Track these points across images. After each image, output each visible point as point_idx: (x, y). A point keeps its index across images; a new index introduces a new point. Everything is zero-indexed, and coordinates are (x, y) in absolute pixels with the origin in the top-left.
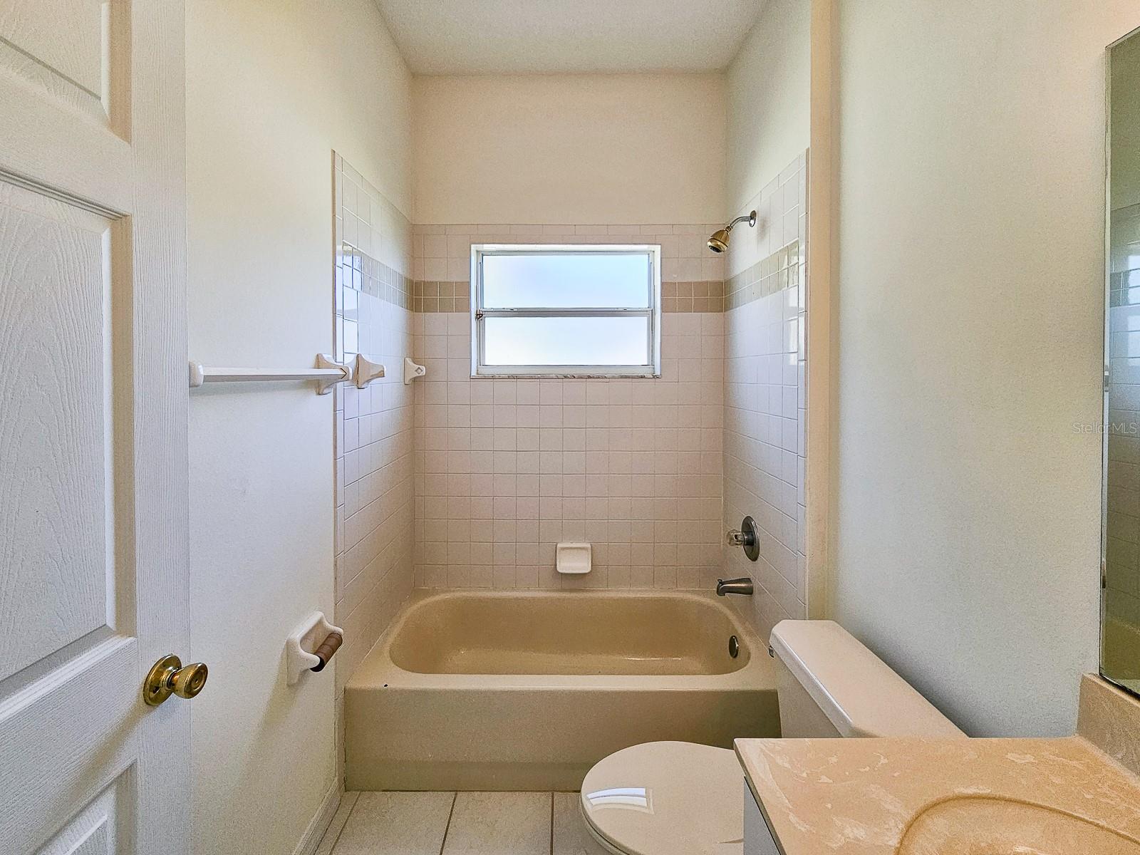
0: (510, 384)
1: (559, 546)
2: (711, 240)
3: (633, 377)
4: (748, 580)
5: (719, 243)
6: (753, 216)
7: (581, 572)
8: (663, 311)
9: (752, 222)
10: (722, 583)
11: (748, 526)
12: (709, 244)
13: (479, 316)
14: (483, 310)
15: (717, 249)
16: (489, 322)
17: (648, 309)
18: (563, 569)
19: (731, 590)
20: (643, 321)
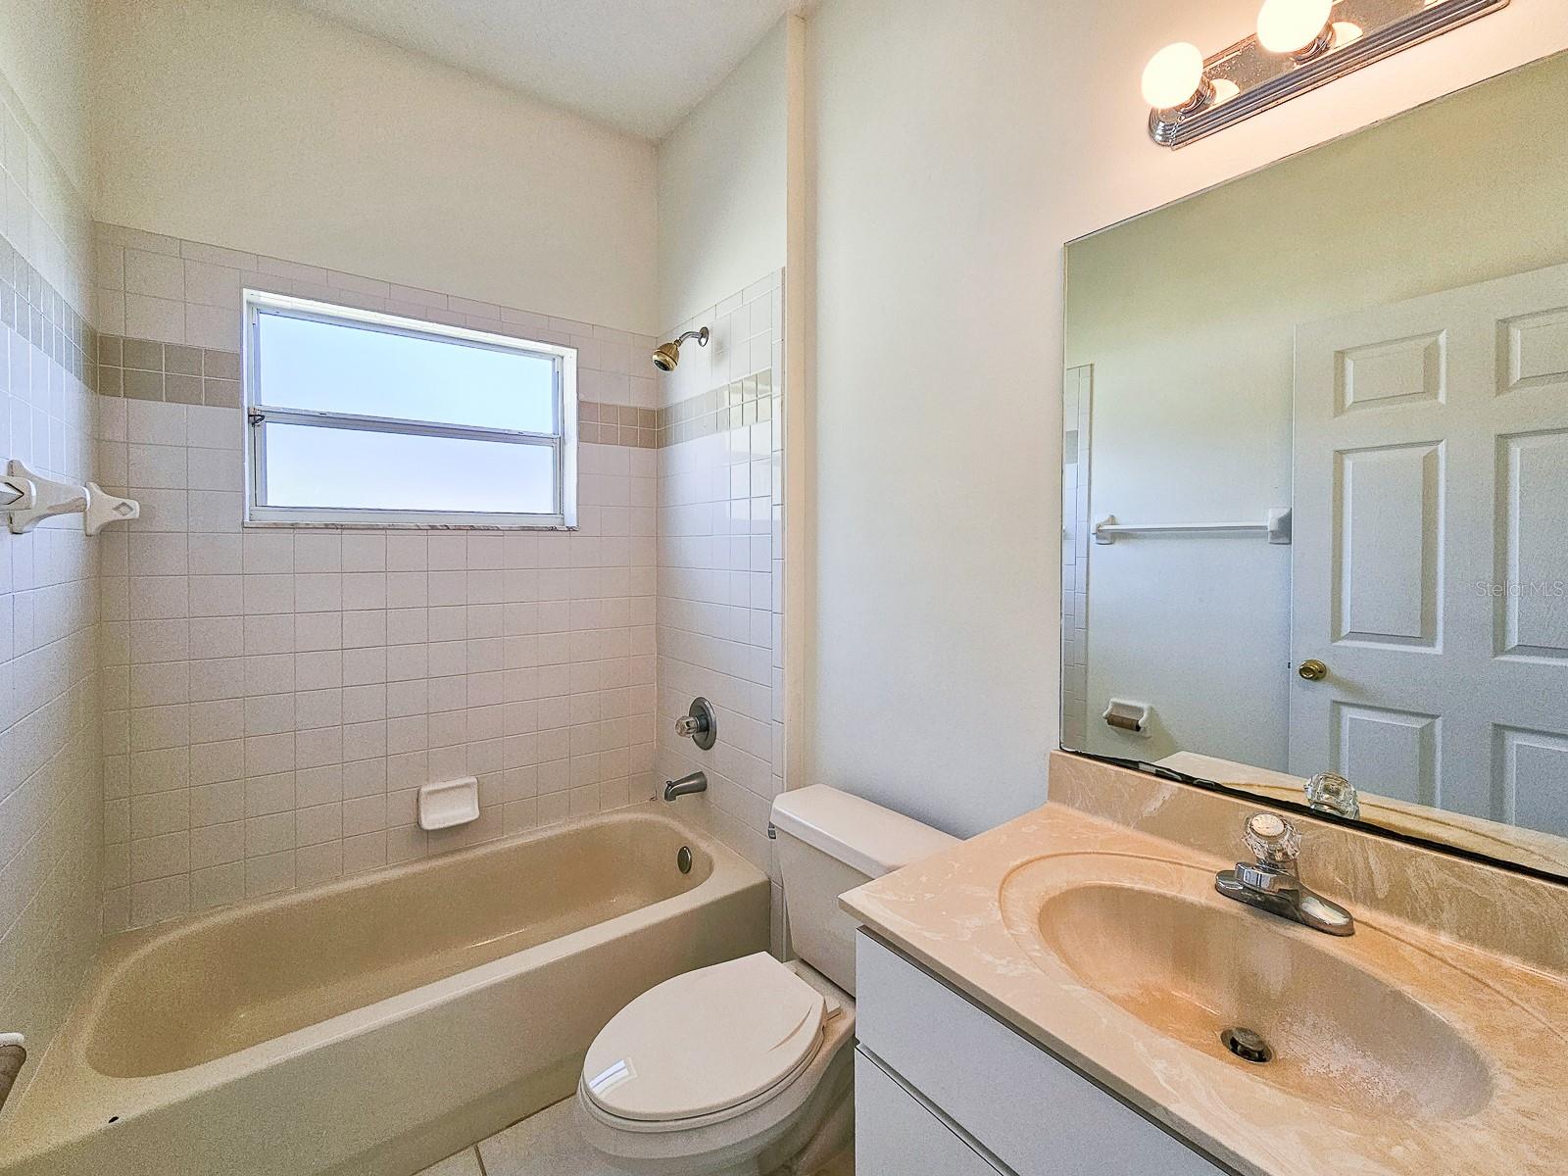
0: (331, 539)
1: (424, 790)
2: (658, 353)
3: (540, 530)
4: (700, 775)
5: (668, 359)
6: (704, 333)
7: (462, 821)
8: (581, 438)
9: (703, 340)
10: (671, 785)
11: (700, 709)
12: (655, 357)
13: (256, 419)
14: (262, 408)
15: (665, 367)
16: (273, 430)
17: (554, 436)
18: (434, 824)
19: (683, 791)
20: (547, 452)
